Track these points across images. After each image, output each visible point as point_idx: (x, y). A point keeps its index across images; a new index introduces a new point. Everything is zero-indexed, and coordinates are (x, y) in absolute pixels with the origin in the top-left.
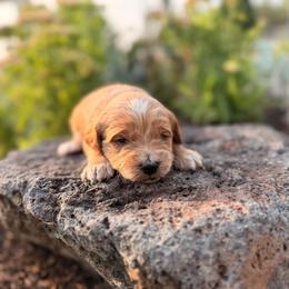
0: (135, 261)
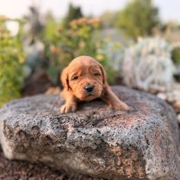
0: (117, 143)
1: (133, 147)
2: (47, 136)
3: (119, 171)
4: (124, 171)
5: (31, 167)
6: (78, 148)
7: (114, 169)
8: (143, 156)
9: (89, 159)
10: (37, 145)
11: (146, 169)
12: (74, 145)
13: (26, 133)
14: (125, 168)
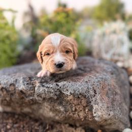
0: (71, 93)
1: (83, 96)
2: (21, 91)
3: (75, 115)
4: (78, 115)
5: (16, 116)
6: (44, 99)
7: (71, 114)
8: (91, 102)
9: (53, 107)
10: (16, 98)
11: (93, 112)
12: (41, 97)
13: (6, 90)
14: (79, 112)
